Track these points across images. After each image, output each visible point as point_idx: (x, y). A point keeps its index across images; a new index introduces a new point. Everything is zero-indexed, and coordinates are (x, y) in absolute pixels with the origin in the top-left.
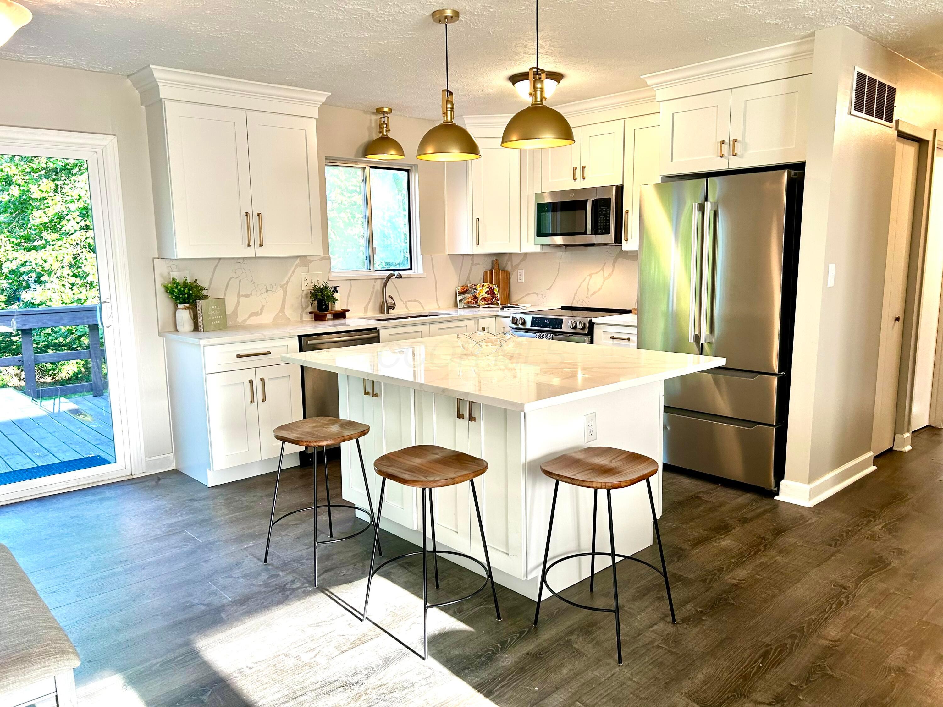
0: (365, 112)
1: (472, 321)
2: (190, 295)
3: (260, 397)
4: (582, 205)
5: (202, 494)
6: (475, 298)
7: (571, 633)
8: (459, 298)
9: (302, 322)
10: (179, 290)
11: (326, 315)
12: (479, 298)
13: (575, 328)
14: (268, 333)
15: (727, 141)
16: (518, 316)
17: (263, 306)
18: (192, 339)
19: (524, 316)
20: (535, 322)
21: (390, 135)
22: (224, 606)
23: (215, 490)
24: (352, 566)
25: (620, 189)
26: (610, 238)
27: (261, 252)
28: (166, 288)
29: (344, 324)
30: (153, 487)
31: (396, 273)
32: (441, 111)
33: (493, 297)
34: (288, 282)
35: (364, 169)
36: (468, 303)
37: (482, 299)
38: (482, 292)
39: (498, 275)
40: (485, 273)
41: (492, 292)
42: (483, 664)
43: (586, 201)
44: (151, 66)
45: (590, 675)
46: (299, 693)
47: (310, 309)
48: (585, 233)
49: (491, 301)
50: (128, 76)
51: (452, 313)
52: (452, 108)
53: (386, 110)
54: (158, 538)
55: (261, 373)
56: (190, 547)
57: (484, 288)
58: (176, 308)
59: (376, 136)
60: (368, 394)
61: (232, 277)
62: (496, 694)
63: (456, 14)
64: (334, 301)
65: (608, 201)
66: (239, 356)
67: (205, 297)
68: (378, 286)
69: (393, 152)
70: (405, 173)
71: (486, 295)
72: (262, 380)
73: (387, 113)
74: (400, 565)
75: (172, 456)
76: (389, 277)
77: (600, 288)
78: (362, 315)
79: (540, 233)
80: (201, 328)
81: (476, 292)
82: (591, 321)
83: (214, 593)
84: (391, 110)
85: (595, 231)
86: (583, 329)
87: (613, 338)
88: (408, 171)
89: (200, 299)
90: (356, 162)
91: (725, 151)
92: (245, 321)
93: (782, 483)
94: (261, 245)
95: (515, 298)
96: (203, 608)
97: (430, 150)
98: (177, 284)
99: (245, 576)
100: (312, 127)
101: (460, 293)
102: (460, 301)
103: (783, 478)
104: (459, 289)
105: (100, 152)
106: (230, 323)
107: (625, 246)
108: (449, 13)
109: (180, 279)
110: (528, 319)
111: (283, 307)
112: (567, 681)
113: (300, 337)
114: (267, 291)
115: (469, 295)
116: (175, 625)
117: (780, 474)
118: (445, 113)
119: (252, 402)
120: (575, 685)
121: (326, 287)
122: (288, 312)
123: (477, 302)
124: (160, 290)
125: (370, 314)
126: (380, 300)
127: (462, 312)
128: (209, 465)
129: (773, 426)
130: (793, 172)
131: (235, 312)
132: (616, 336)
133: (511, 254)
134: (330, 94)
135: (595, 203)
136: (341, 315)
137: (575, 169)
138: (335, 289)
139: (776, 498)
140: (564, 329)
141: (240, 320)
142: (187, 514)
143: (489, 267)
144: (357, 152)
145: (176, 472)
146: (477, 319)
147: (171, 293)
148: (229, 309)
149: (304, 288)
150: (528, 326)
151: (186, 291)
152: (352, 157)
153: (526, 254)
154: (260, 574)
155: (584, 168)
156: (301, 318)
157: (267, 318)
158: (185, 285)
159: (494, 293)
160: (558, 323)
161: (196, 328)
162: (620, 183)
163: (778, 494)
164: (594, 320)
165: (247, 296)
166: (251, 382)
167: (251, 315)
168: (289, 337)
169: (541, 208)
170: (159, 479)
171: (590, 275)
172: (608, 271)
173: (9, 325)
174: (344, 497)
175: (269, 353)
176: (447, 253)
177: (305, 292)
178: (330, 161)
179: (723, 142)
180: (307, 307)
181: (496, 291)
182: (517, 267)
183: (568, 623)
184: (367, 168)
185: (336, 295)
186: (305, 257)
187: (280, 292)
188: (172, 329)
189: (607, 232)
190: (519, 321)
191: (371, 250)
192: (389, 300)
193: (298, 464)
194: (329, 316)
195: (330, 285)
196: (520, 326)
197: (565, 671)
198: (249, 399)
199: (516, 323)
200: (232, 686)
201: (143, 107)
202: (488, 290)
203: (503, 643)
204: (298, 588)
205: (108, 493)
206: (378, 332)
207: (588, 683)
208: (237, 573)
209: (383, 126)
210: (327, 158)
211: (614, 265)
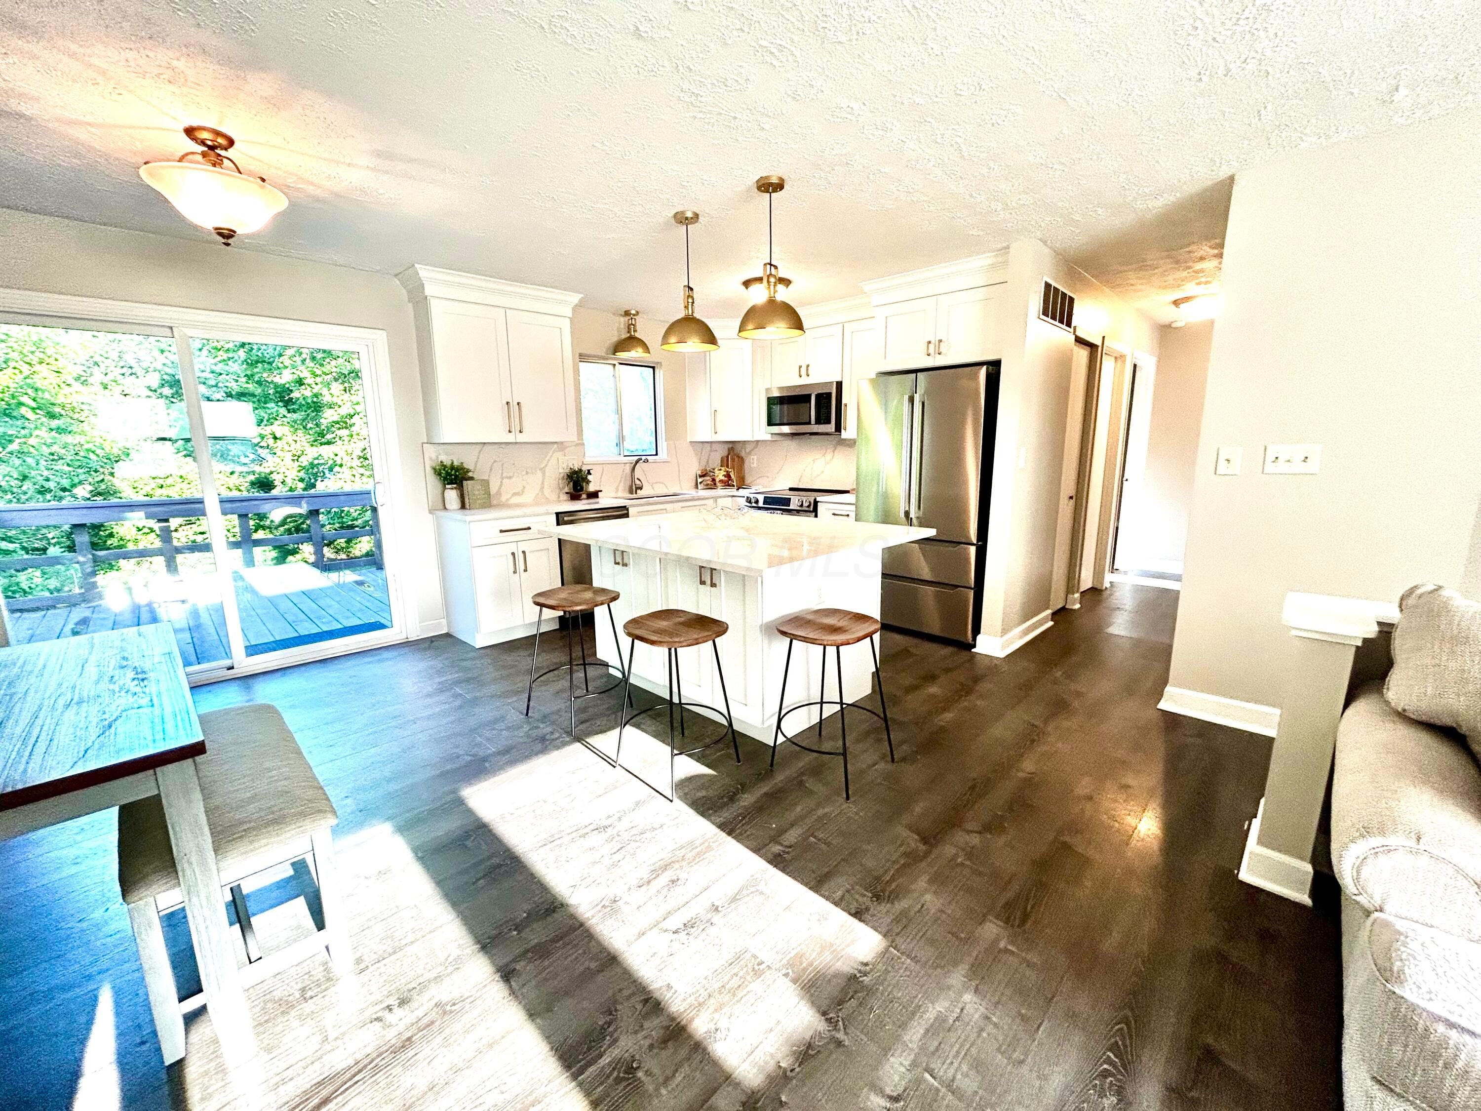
0: (614, 314)
1: (711, 501)
2: (456, 476)
3: (522, 568)
4: (806, 398)
5: (471, 655)
6: (714, 480)
7: (803, 774)
8: (699, 480)
9: (560, 501)
10: (447, 472)
11: (581, 495)
12: (717, 480)
13: (802, 506)
14: (528, 510)
15: (933, 341)
16: (752, 496)
17: (524, 487)
18: (460, 515)
19: (758, 496)
20: (767, 501)
21: (637, 335)
22: (488, 756)
23: (482, 651)
24: (606, 718)
25: (839, 385)
26: (831, 427)
27: (521, 438)
28: (435, 469)
29: (597, 503)
30: (425, 649)
31: (644, 458)
32: (682, 306)
34: (546, 465)
35: (614, 365)
36: (708, 485)
38: (720, 475)
39: (733, 460)
40: (722, 458)
41: (728, 476)
42: (725, 805)
43: (810, 395)
44: (416, 265)
45: (820, 812)
46: (557, 836)
47: (567, 490)
48: (809, 423)
49: (727, 484)
50: (396, 275)
51: (693, 493)
52: (693, 303)
53: (633, 312)
54: (428, 695)
55: (523, 546)
56: (458, 702)
58: (445, 488)
59: (625, 336)
60: (618, 563)
61: (495, 461)
62: (738, 831)
63: (696, 216)
64: (588, 482)
65: (830, 394)
66: (501, 531)
67: (472, 478)
68: (628, 469)
69: (640, 350)
70: (651, 370)
71: (723, 478)
72: (524, 552)
73: (634, 315)
74: (649, 716)
75: (444, 621)
76: (637, 462)
77: (822, 472)
78: (614, 495)
79: (770, 424)
80: (467, 506)
82: (815, 499)
83: (479, 745)
84: (638, 313)
85: (818, 422)
86: (809, 506)
88: (653, 368)
89: (466, 480)
90: (607, 359)
91: (931, 351)
92: (507, 500)
93: (979, 638)
94: (521, 432)
95: (748, 480)
96: (469, 758)
97: (673, 339)
98: (445, 466)
99: (508, 728)
100: (566, 325)
101: (701, 476)
103: (979, 633)
104: (699, 472)
105: (370, 345)
106: (494, 502)
107: (844, 435)
108: (689, 215)
109: (447, 462)
110: (761, 498)
111: (542, 488)
112: (802, 818)
113: (557, 514)
114: (527, 473)
115: (708, 478)
116: (443, 775)
117: (977, 630)
118: (686, 307)
119: (515, 572)
120: (809, 821)
121: (581, 470)
122: (547, 492)
123: (715, 484)
124: (429, 471)
125: (620, 494)
126: (629, 483)
127: (703, 493)
128: (477, 629)
129: (971, 588)
130: (990, 367)
131: (499, 493)
132: (837, 513)
133: (744, 442)
134: (582, 295)
135: (818, 396)
136: (594, 495)
137: (800, 367)
138: (589, 473)
139: (973, 650)
140: (791, 507)
141: (503, 499)
142: (457, 672)
143: (726, 453)
144: (608, 349)
145: (448, 635)
146: (715, 499)
147: (440, 474)
148: (493, 489)
149: (561, 471)
150: (761, 504)
151: (453, 472)
152: (603, 354)
153: (758, 441)
154: (522, 727)
155: (808, 366)
156: (559, 497)
157: (528, 498)
158: (452, 467)
159: (730, 476)
160: (787, 502)
161: (463, 507)
162: (839, 380)
163: (974, 646)
164: (818, 499)
165: (510, 478)
166: (513, 554)
167: (515, 494)
168: (548, 513)
169: (771, 401)
170: (432, 642)
171: (814, 461)
172: (829, 456)
173: (301, 507)
174: (598, 656)
175: (529, 528)
176: (689, 440)
177: (562, 475)
178: (583, 357)
179: (929, 342)
180: (564, 488)
181: (732, 475)
182: (749, 453)
183: (801, 764)
184: (617, 365)
185: (589, 477)
186: (562, 443)
187: (540, 474)
188: (441, 507)
189: (829, 422)
190: (753, 500)
191: (621, 438)
192: (638, 482)
193: (558, 627)
194: (584, 496)
195: (585, 468)
196: (754, 505)
197: (799, 809)
198: (512, 570)
199: (750, 502)
200: (494, 831)
201: (410, 305)
203: (743, 786)
204: (557, 739)
205: (386, 654)
206: (628, 510)
207: (820, 819)
208: (501, 726)
209: (631, 327)
210: (580, 355)
211: (834, 451)
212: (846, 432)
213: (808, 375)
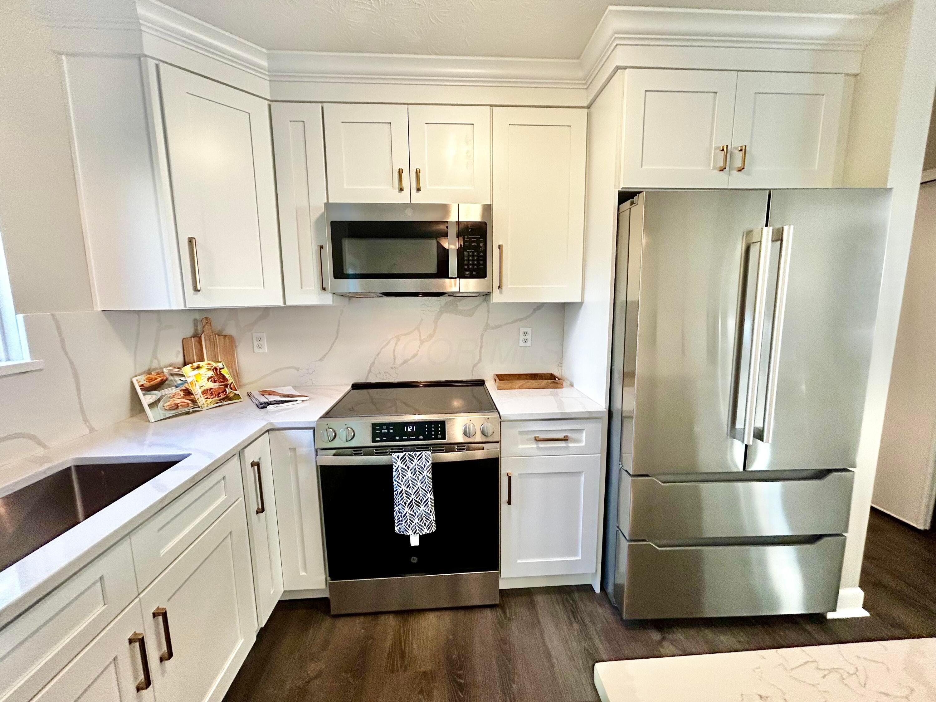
6: (188, 393)
8: (146, 399)
12: (197, 391)
13: (476, 434)
20: (380, 432)
26: (487, 284)
33: (226, 386)
36: (177, 406)
37: (204, 392)
38: (200, 379)
39: (212, 343)
40: (185, 341)
41: (219, 377)
57: (203, 371)
65: (481, 226)
71: (211, 385)
77: (415, 356)
79: (339, 275)
81: (186, 382)
85: (463, 273)
86: (491, 433)
87: (537, 440)
101: (147, 389)
102: (151, 405)
104: (142, 380)
107: (499, 297)
110: (363, 429)
115: (173, 391)
123: (194, 402)
132: (542, 436)
155: (418, 172)
159: (224, 377)
160: (435, 429)
169: (343, 229)
171: (398, 338)
172: (426, 330)
181: (225, 372)
202: (211, 373)
211: (436, 321)
212: (501, 293)
213: (418, 190)
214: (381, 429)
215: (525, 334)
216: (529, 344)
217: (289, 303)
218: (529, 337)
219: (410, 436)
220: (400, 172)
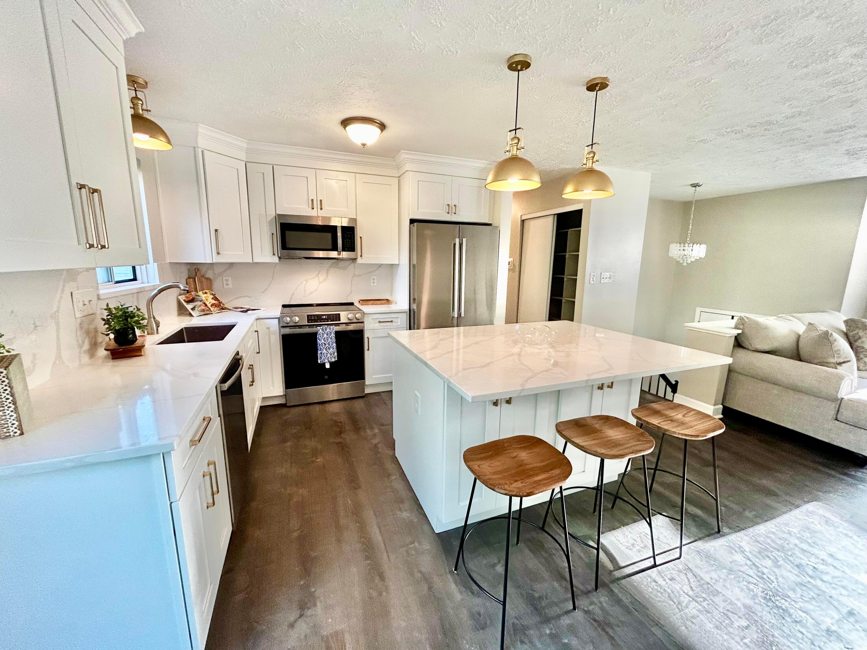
6: (205, 305)
8: (189, 306)
12: (209, 305)
33: (220, 303)
34: (59, 307)
37: (212, 305)
39: (201, 282)
40: (188, 280)
48: (336, 250)
53: (140, 81)
57: (207, 295)
65: (352, 229)
71: (214, 302)
73: (141, 86)
77: (316, 290)
81: (203, 299)
85: (344, 249)
87: (379, 322)
91: (450, 211)
102: (192, 309)
104: (183, 297)
107: (360, 260)
114: (36, 327)
115: (199, 303)
132: (381, 320)
134: (144, 30)
135: (343, 229)
140: (342, 321)
143: (188, 275)
149: (78, 314)
155: (321, 201)
159: (218, 299)
160: (336, 317)
164: (365, 312)
169: (285, 227)
171: (307, 281)
176: (168, 261)
177: (79, 321)
179: (449, 205)
180: (83, 342)
182: (221, 275)
189: (353, 250)
202: (211, 296)
209: (136, 101)
211: (327, 273)
212: (361, 258)
213: (321, 209)
214: (311, 317)
215: (373, 279)
216: (375, 284)
217: (255, 261)
218: (375, 281)
219: (324, 320)
220: (312, 200)
